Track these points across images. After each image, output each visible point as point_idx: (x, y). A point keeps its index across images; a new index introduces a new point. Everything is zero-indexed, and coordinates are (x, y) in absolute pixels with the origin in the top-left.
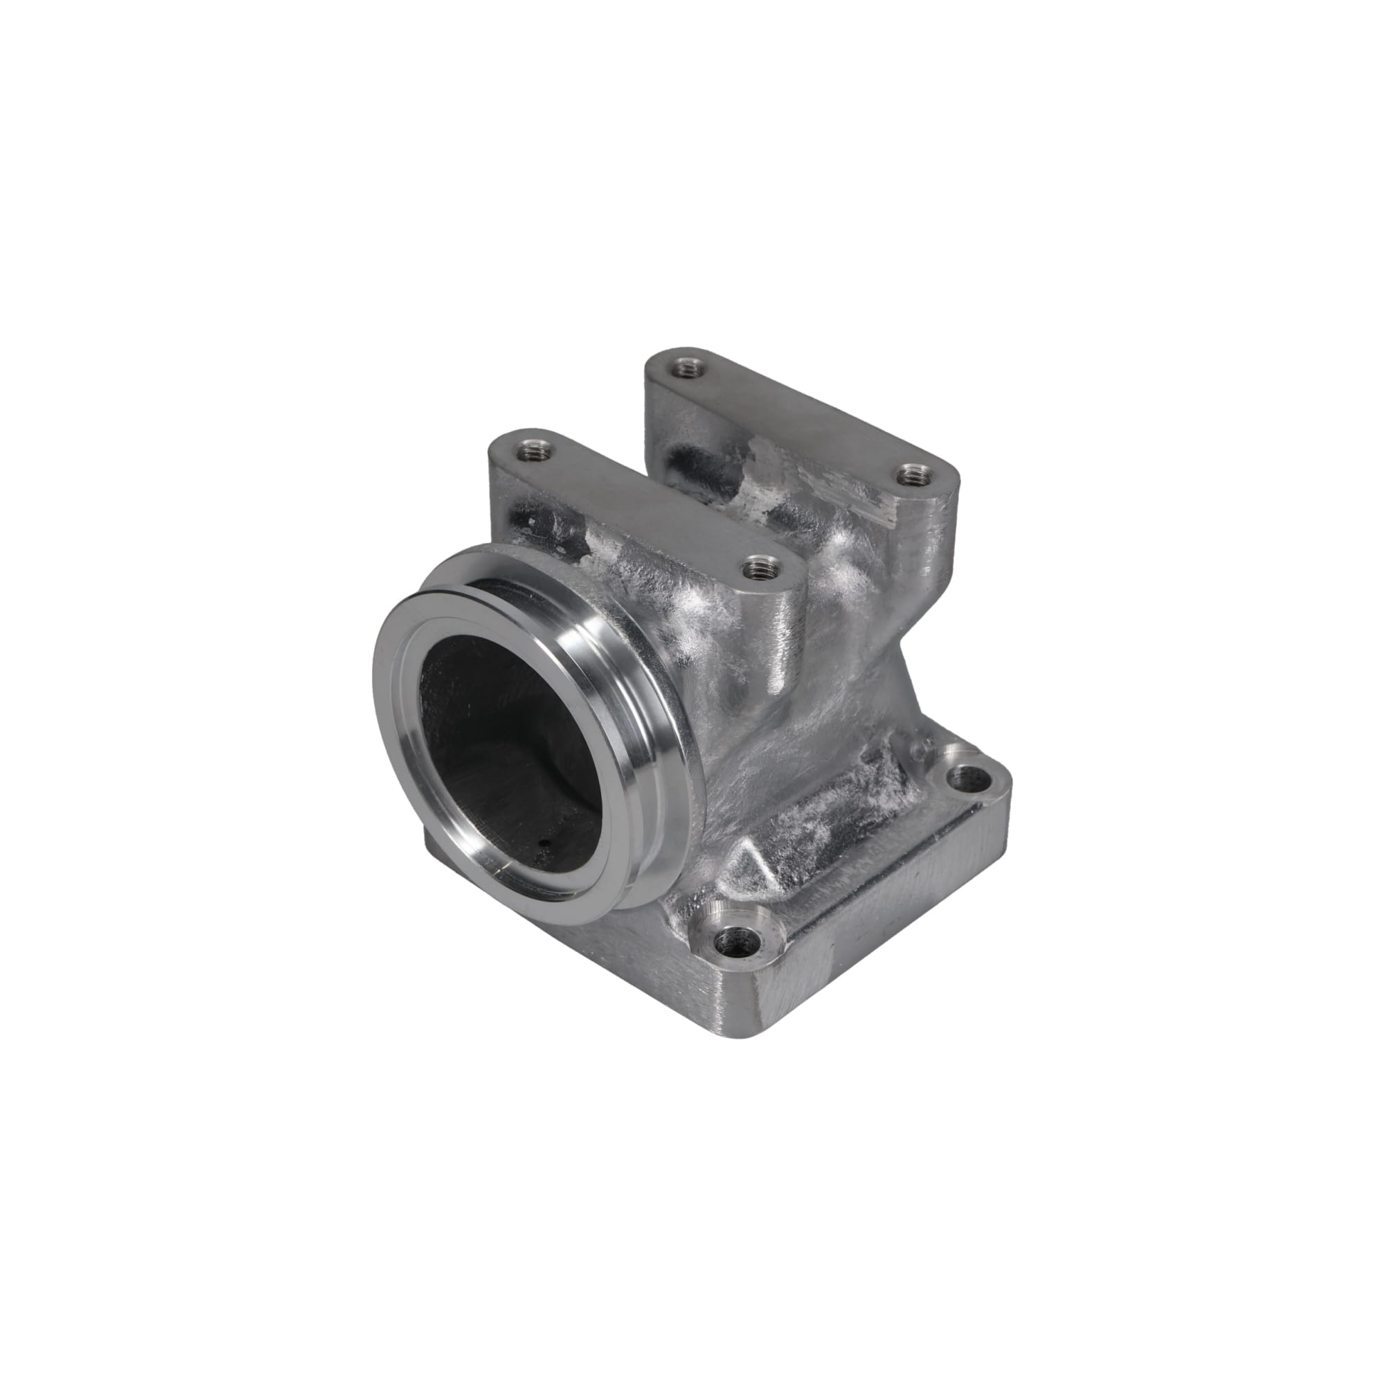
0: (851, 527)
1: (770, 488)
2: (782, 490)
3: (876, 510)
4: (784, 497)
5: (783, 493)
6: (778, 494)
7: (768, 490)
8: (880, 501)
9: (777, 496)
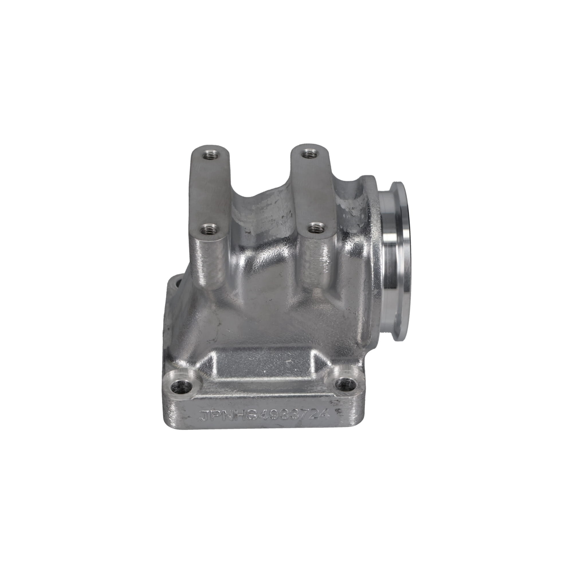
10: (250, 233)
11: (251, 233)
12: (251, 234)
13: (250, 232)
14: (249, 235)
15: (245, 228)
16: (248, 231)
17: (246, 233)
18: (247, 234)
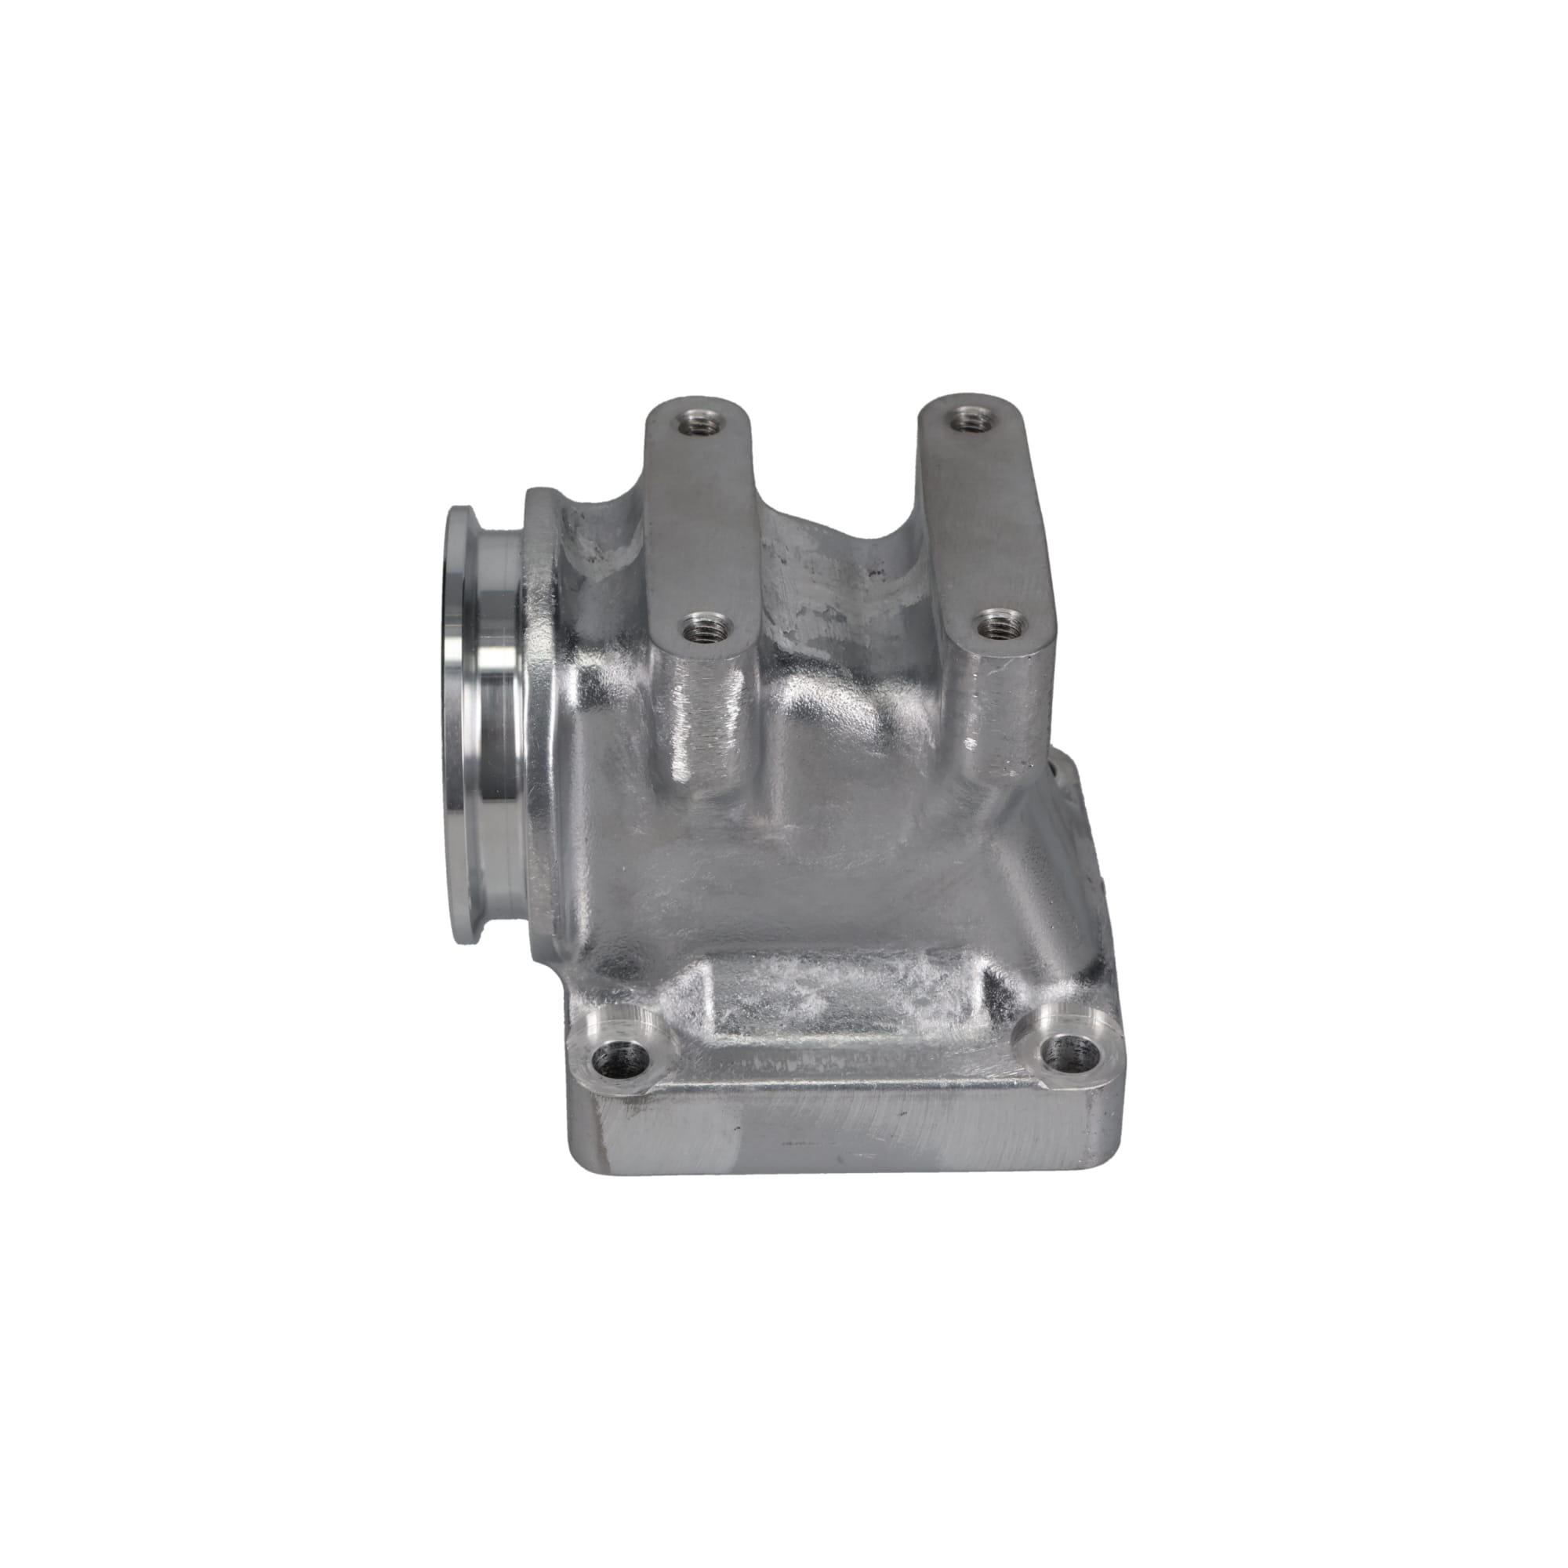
10: (872, 573)
11: (868, 574)
12: (868, 570)
13: (870, 576)
14: (873, 569)
15: (886, 583)
16: (877, 577)
17: (883, 570)
18: (880, 569)
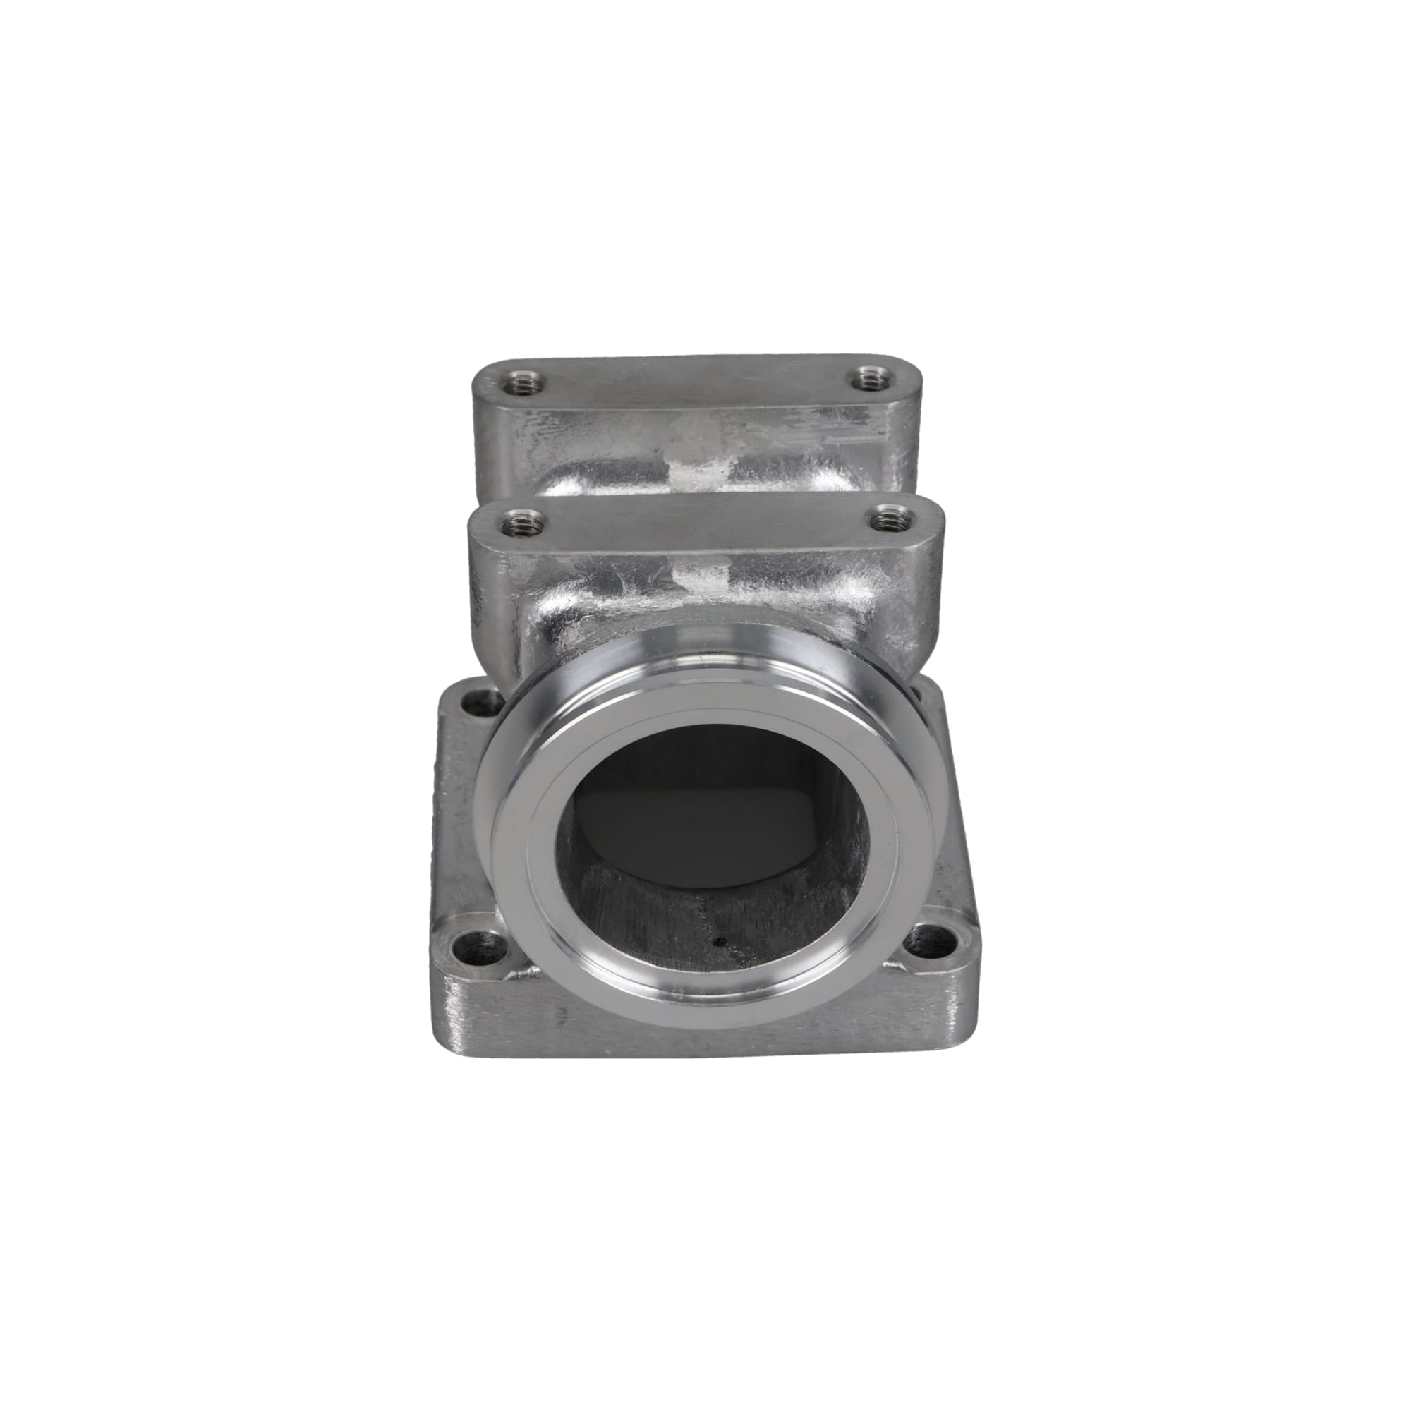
0: (827, 462)
1: (708, 464)
2: (725, 459)
3: (863, 429)
4: (730, 466)
5: (728, 462)
6: (722, 466)
7: (707, 466)
8: (867, 416)
9: (721, 469)
